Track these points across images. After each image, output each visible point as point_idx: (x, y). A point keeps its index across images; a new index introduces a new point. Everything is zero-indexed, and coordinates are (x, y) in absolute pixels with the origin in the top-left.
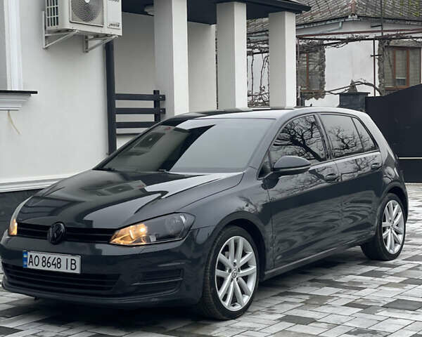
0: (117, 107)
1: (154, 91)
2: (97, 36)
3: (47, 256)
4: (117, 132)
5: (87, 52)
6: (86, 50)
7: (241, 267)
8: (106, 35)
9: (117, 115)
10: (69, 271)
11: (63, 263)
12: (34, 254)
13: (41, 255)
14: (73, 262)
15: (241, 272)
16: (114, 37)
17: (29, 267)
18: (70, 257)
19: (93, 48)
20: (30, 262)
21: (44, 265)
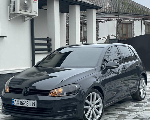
0: (35, 43)
1: (48, 37)
2: (28, 16)
3: (22, 101)
4: (35, 52)
5: (24, 22)
6: (24, 21)
7: (96, 104)
8: (32, 16)
9: (35, 46)
10: (32, 106)
11: (29, 104)
12: (17, 100)
13: (20, 100)
14: (34, 103)
15: (96, 106)
16: (35, 16)
17: (14, 105)
18: (32, 101)
19: (26, 21)
20: (15, 103)
21: (21, 104)
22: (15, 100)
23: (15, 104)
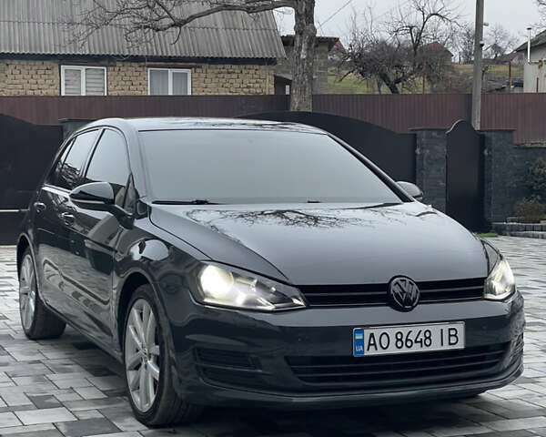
10: (446, 347)
11: (436, 337)
14: (453, 332)
20: (370, 345)
21: (399, 345)
22: (367, 332)
23: (372, 348)
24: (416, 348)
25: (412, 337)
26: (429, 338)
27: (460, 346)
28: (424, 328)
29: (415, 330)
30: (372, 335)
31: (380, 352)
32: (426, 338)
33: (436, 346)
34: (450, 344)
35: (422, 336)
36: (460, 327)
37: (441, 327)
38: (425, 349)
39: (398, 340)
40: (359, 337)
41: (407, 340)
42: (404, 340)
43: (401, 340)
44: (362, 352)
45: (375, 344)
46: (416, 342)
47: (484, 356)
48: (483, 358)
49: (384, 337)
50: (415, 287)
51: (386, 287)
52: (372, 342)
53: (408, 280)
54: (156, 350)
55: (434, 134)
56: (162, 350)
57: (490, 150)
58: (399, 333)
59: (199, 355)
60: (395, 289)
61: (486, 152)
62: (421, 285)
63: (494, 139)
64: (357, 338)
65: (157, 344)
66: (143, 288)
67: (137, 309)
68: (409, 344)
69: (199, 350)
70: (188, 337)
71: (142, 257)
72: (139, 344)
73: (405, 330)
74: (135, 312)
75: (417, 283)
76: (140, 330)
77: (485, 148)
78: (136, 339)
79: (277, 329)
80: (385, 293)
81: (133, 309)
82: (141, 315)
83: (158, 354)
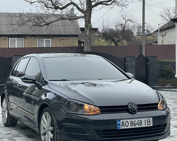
12: (125, 121)
14: (149, 121)
20: (122, 125)
21: (132, 125)
22: (121, 121)
23: (123, 126)
24: (137, 126)
25: (136, 123)
26: (141, 123)
27: (151, 125)
28: (139, 120)
29: (137, 120)
30: (123, 122)
31: (126, 128)
32: (140, 123)
33: (143, 125)
34: (148, 125)
35: (139, 122)
36: (151, 119)
37: (145, 119)
38: (140, 126)
39: (131, 123)
40: (119, 123)
41: (134, 123)
42: (133, 123)
43: (132, 123)
44: (120, 128)
45: (124, 125)
46: (137, 124)
47: (159, 129)
48: (158, 129)
49: (127, 122)
50: (136, 106)
51: (127, 106)
52: (123, 124)
53: (134, 104)
54: (51, 128)
55: (131, 58)
56: (54, 129)
57: (149, 63)
58: (132, 121)
59: (67, 130)
60: (130, 107)
61: (148, 64)
62: (138, 105)
63: (150, 59)
64: (118, 123)
65: (52, 126)
66: (47, 108)
67: (44, 115)
68: (135, 125)
69: (66, 128)
70: (62, 124)
71: (46, 98)
72: (45, 127)
73: (133, 120)
74: (44, 117)
75: (137, 105)
76: (46, 122)
77: (148, 62)
78: (44, 125)
79: (92, 121)
80: (126, 108)
81: (43, 115)
82: (46, 117)
83: (52, 130)
